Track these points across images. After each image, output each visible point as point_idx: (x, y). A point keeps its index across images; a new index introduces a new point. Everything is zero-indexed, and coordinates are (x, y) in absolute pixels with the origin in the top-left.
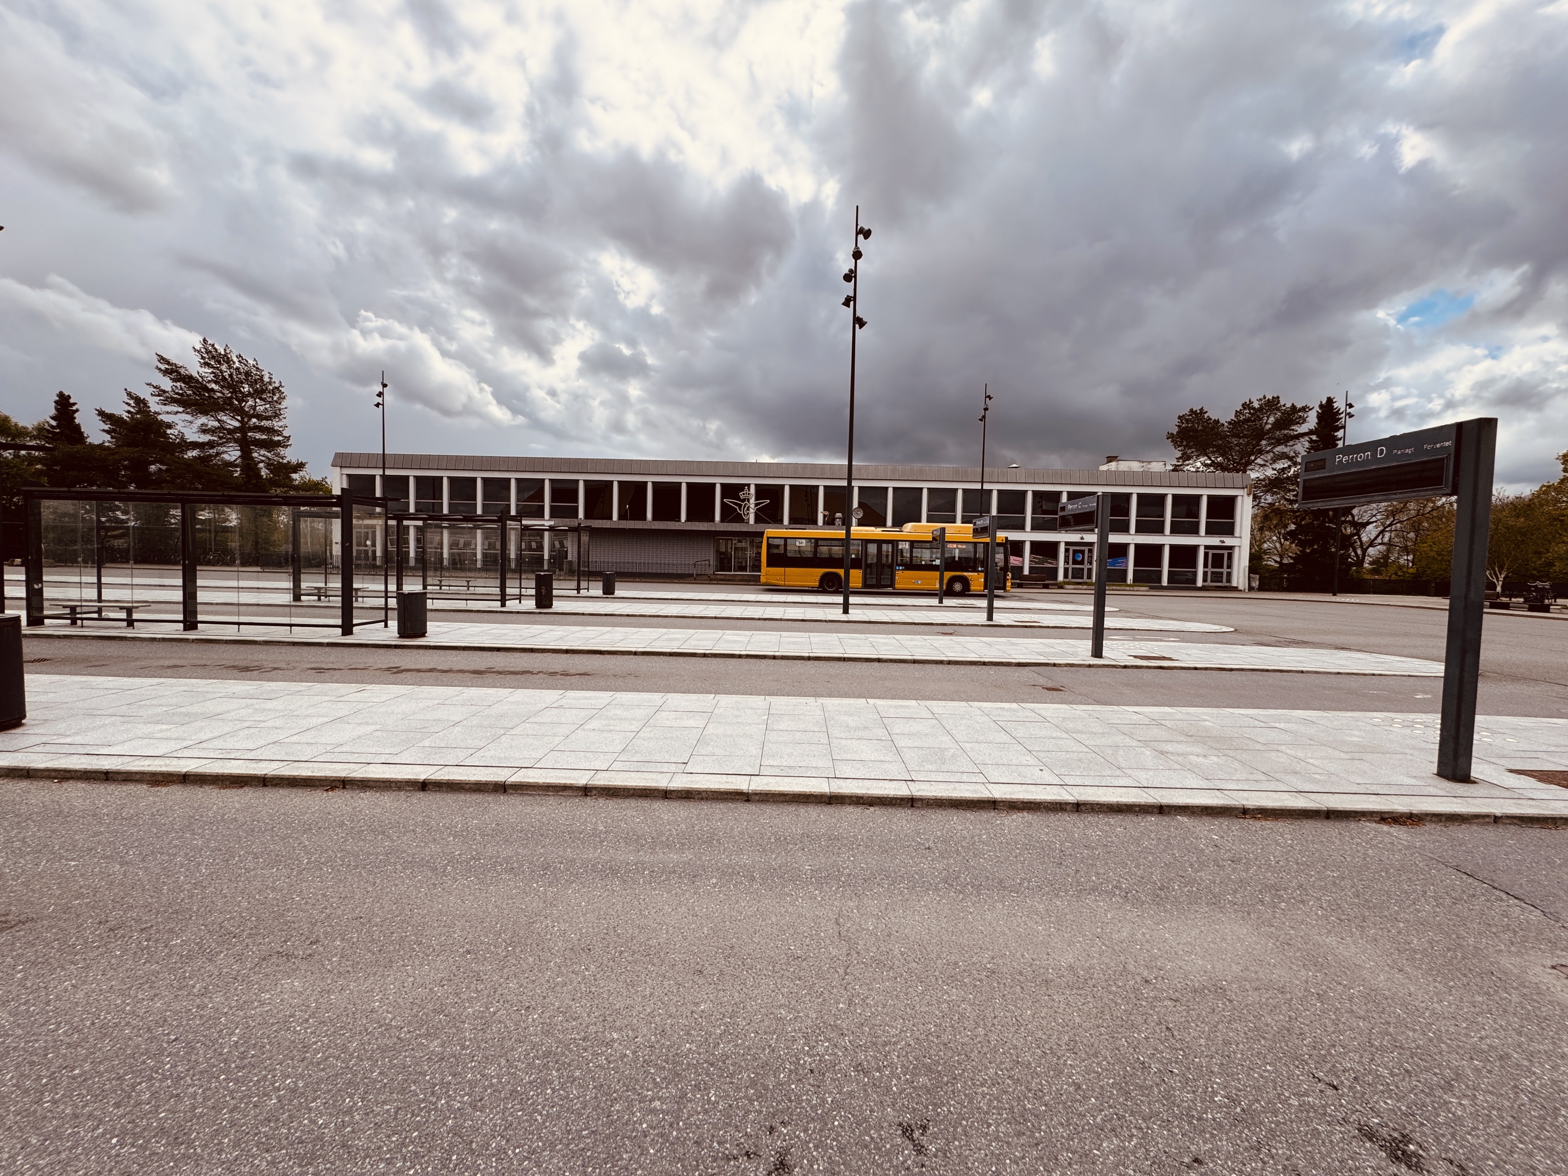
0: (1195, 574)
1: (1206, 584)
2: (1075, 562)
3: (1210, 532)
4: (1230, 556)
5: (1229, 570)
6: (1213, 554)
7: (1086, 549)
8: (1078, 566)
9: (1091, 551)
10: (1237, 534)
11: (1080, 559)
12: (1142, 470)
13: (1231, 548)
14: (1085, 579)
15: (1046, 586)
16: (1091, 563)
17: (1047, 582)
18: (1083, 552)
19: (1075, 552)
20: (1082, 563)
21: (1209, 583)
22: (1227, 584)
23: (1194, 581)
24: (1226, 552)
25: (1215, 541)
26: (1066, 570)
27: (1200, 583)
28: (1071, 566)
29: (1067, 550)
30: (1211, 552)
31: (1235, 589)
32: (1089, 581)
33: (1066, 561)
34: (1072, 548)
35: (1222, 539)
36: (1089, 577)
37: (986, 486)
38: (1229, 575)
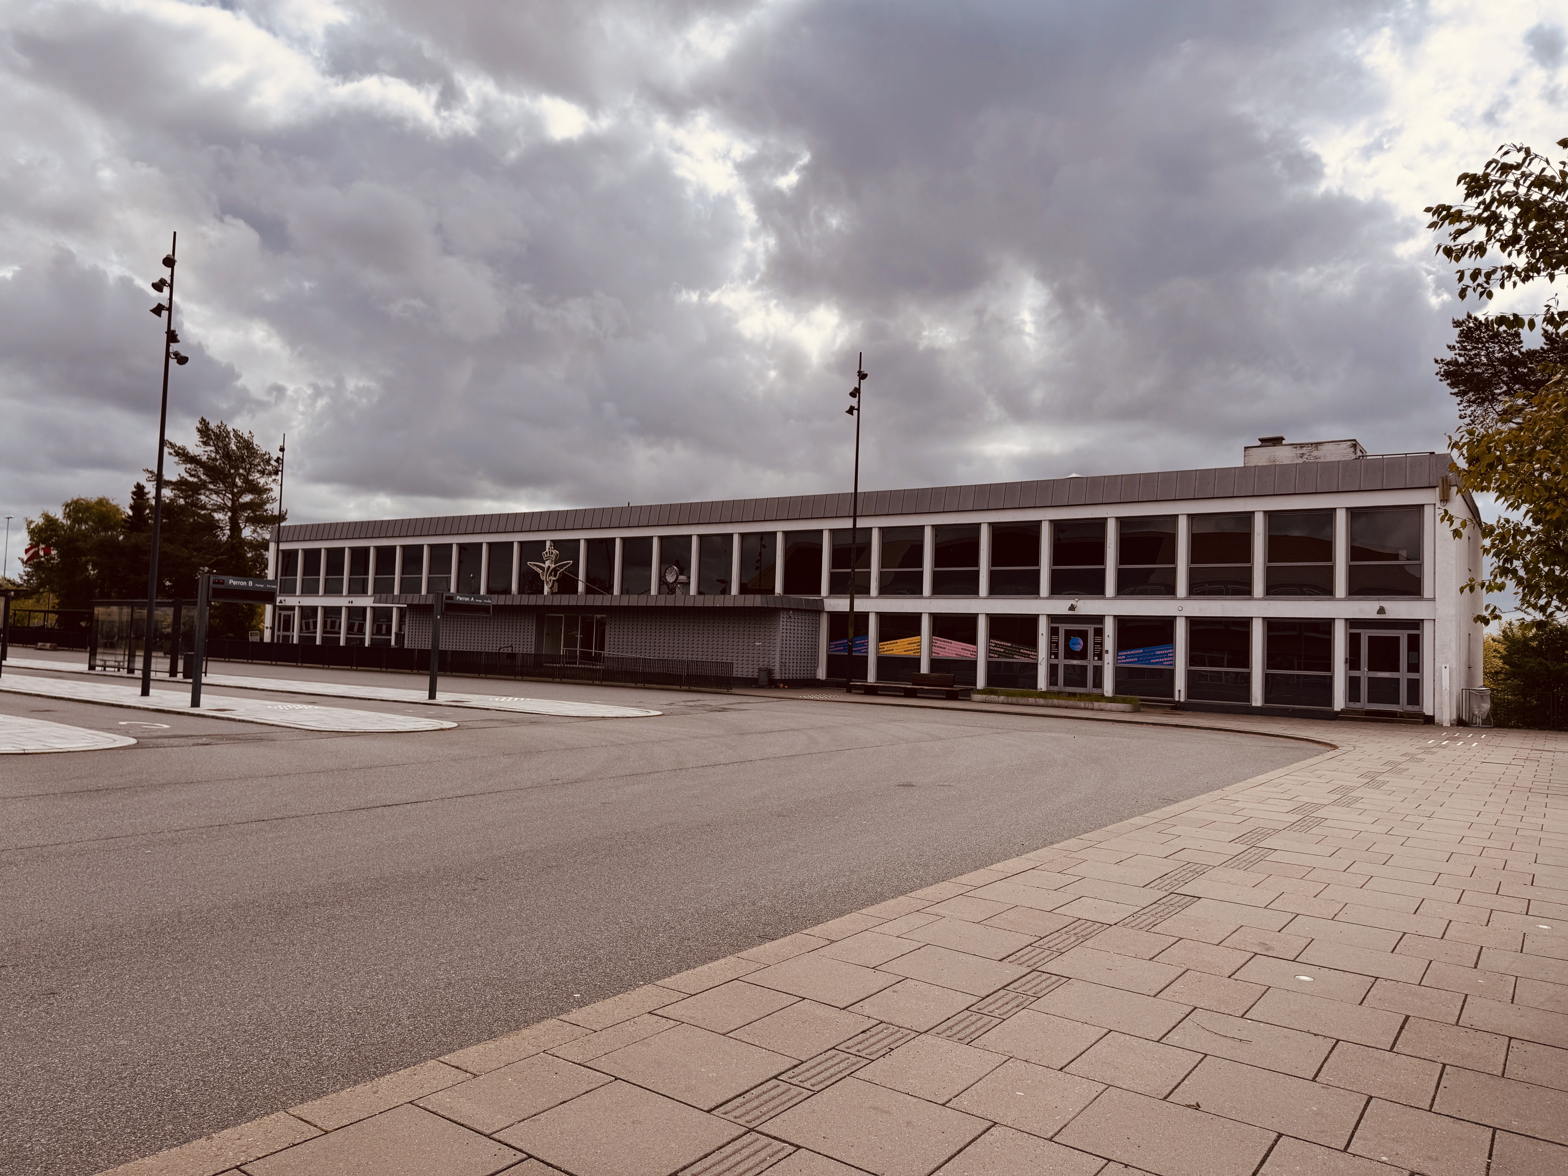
0: (1328, 685)
1: (1356, 706)
2: (1070, 654)
4: (1415, 644)
6: (1370, 638)
7: (1090, 629)
8: (1075, 662)
9: (1099, 632)
10: (1427, 592)
13: (1417, 624)
14: (1090, 688)
16: (1100, 656)
17: (957, 687)
18: (1083, 635)
19: (1069, 634)
20: (1083, 655)
21: (1364, 704)
22: (1410, 708)
23: (1329, 699)
24: (1403, 636)
26: (1053, 670)
27: (1339, 702)
28: (1062, 662)
29: (1054, 632)
30: (1365, 635)
31: (1429, 720)
32: (1096, 691)
33: (1053, 652)
34: (1063, 628)
36: (1098, 682)
38: (1415, 688)
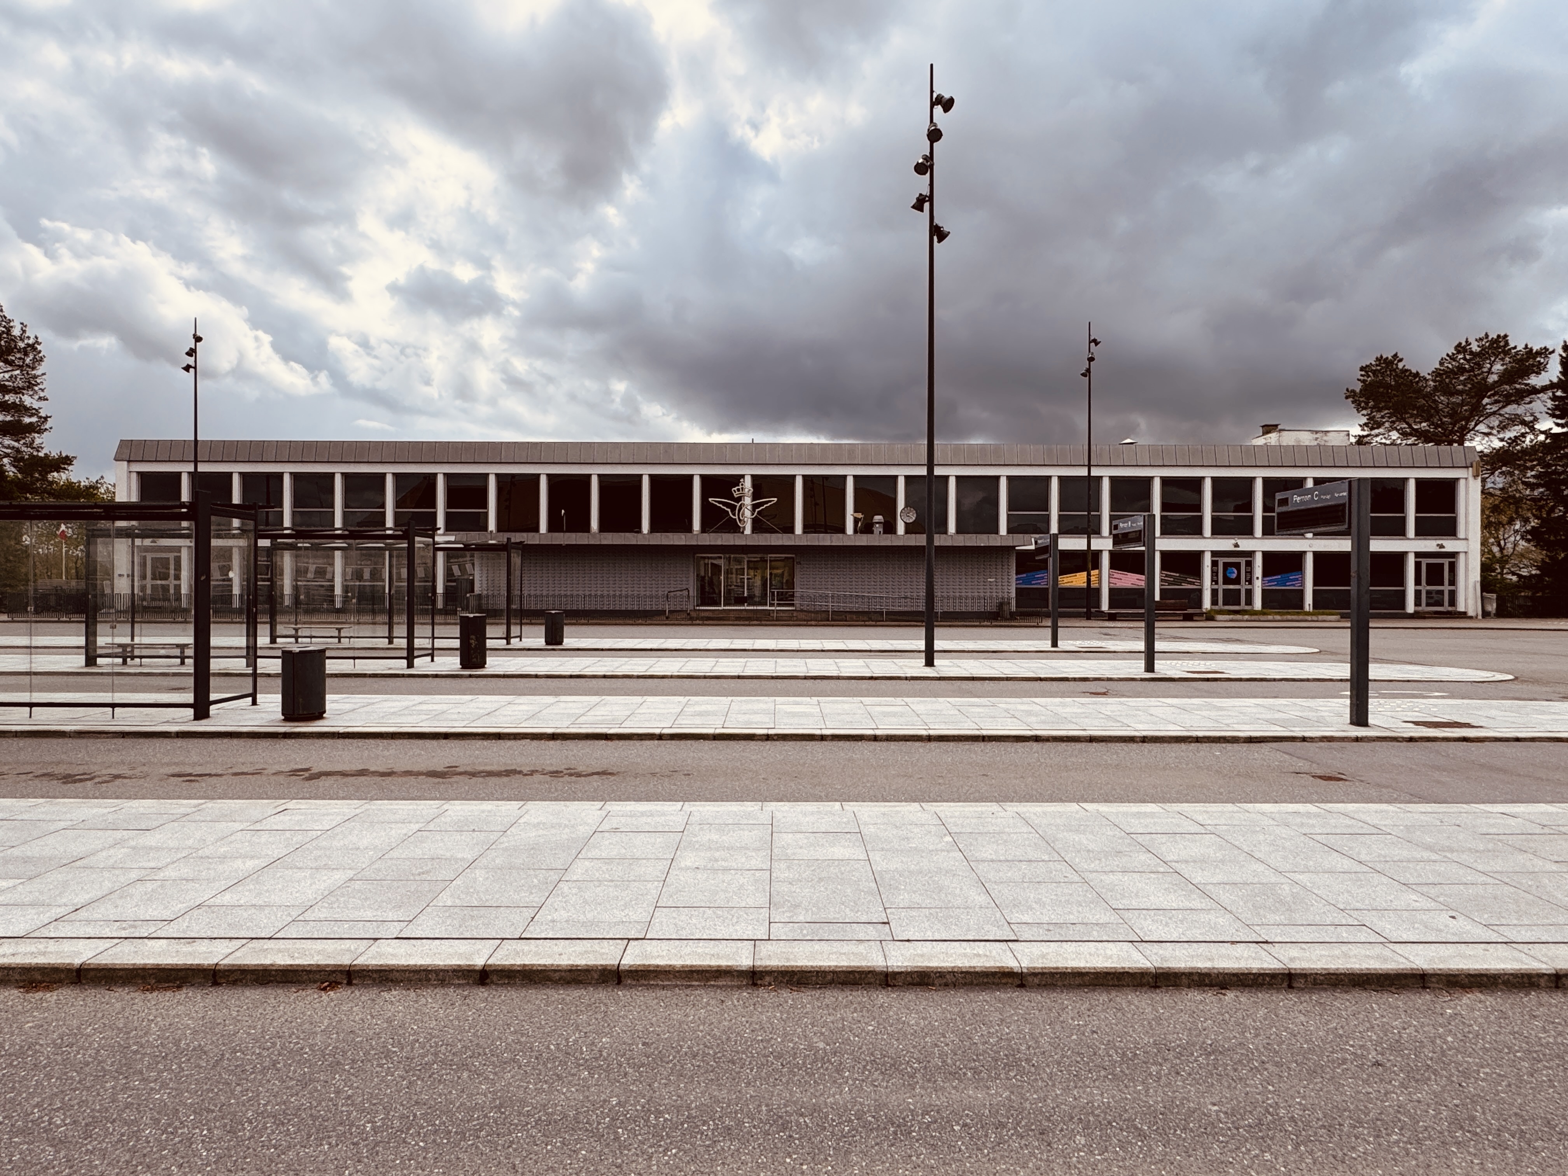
0: (1403, 594)
1: (1419, 609)
2: (1227, 581)
3: (1422, 531)
4: (1453, 567)
5: (1452, 588)
6: (1428, 564)
7: (1242, 561)
8: (1231, 587)
9: (1249, 564)
10: (1461, 533)
11: (1234, 576)
12: (1315, 443)
13: (1454, 555)
14: (1243, 606)
15: (1188, 618)
16: (1250, 581)
17: (1190, 611)
18: (1237, 566)
19: (1226, 566)
20: (1237, 581)
21: (1424, 608)
22: (1450, 609)
23: (1402, 605)
24: (1446, 562)
25: (1429, 545)
26: (1214, 593)
27: (1410, 608)
28: (1221, 587)
29: (1214, 564)
30: (1424, 562)
31: (1463, 615)
32: (1248, 608)
33: (1214, 581)
34: (1221, 561)
35: (1440, 542)
36: (1249, 601)
37: (1095, 472)
38: (1453, 595)
